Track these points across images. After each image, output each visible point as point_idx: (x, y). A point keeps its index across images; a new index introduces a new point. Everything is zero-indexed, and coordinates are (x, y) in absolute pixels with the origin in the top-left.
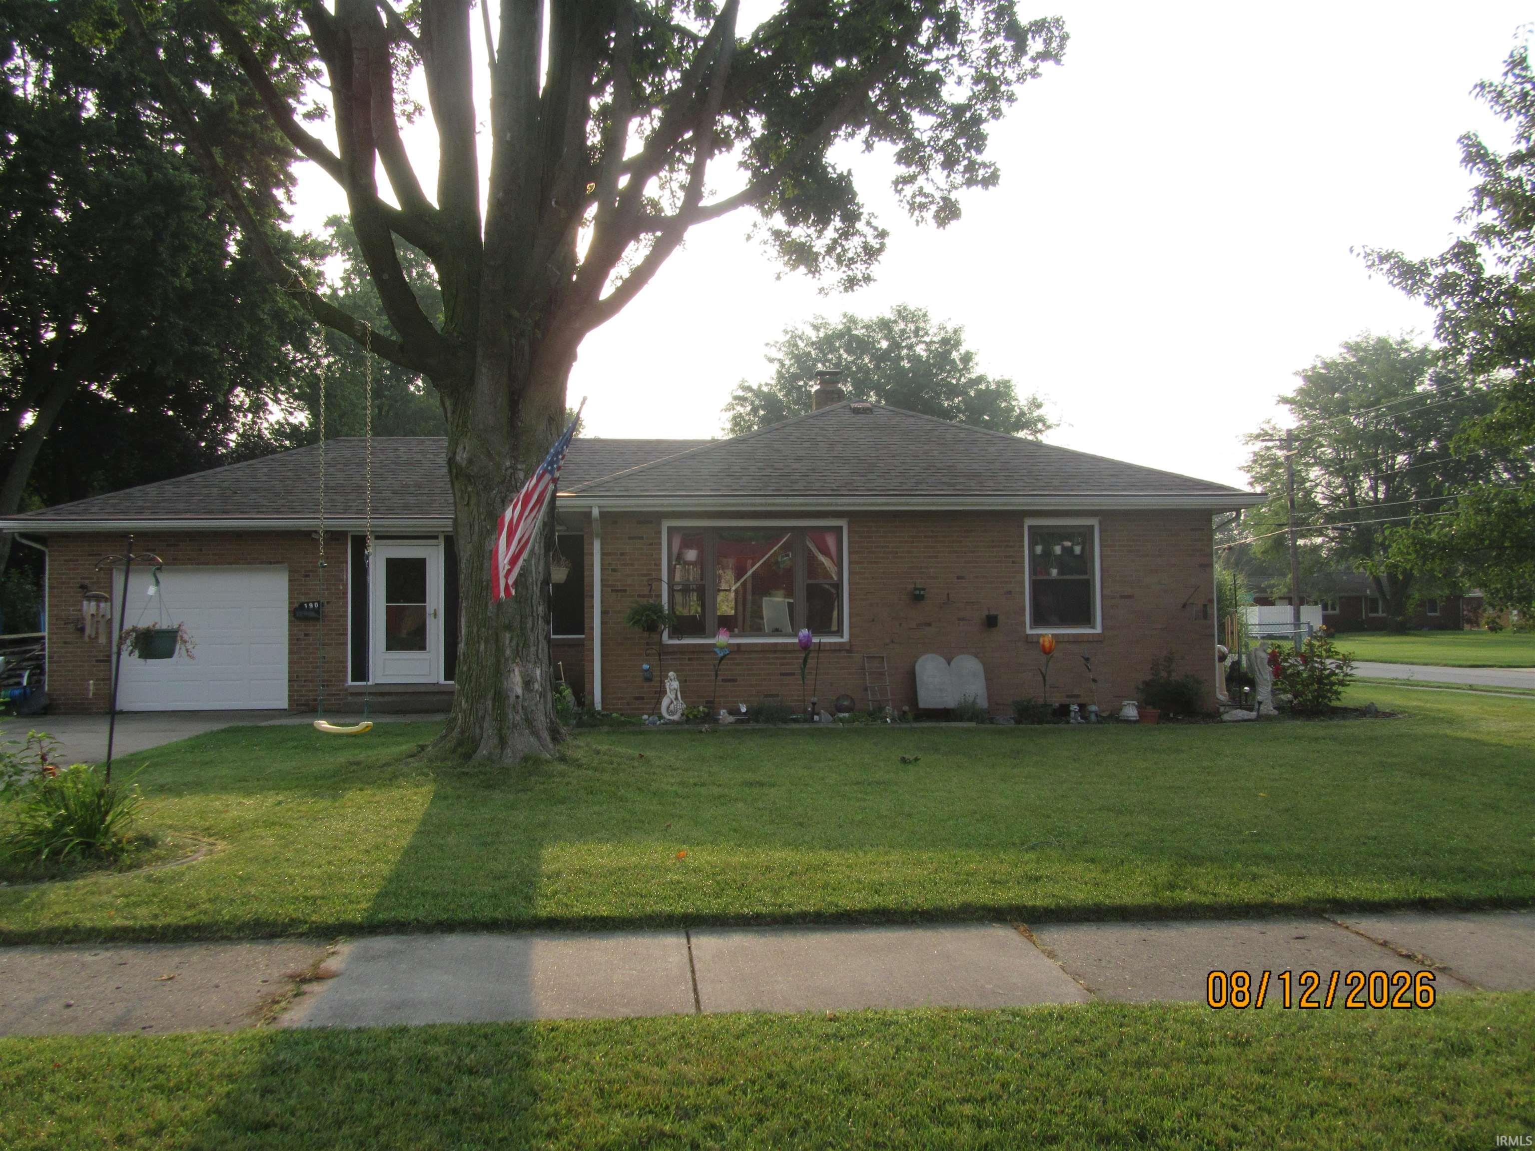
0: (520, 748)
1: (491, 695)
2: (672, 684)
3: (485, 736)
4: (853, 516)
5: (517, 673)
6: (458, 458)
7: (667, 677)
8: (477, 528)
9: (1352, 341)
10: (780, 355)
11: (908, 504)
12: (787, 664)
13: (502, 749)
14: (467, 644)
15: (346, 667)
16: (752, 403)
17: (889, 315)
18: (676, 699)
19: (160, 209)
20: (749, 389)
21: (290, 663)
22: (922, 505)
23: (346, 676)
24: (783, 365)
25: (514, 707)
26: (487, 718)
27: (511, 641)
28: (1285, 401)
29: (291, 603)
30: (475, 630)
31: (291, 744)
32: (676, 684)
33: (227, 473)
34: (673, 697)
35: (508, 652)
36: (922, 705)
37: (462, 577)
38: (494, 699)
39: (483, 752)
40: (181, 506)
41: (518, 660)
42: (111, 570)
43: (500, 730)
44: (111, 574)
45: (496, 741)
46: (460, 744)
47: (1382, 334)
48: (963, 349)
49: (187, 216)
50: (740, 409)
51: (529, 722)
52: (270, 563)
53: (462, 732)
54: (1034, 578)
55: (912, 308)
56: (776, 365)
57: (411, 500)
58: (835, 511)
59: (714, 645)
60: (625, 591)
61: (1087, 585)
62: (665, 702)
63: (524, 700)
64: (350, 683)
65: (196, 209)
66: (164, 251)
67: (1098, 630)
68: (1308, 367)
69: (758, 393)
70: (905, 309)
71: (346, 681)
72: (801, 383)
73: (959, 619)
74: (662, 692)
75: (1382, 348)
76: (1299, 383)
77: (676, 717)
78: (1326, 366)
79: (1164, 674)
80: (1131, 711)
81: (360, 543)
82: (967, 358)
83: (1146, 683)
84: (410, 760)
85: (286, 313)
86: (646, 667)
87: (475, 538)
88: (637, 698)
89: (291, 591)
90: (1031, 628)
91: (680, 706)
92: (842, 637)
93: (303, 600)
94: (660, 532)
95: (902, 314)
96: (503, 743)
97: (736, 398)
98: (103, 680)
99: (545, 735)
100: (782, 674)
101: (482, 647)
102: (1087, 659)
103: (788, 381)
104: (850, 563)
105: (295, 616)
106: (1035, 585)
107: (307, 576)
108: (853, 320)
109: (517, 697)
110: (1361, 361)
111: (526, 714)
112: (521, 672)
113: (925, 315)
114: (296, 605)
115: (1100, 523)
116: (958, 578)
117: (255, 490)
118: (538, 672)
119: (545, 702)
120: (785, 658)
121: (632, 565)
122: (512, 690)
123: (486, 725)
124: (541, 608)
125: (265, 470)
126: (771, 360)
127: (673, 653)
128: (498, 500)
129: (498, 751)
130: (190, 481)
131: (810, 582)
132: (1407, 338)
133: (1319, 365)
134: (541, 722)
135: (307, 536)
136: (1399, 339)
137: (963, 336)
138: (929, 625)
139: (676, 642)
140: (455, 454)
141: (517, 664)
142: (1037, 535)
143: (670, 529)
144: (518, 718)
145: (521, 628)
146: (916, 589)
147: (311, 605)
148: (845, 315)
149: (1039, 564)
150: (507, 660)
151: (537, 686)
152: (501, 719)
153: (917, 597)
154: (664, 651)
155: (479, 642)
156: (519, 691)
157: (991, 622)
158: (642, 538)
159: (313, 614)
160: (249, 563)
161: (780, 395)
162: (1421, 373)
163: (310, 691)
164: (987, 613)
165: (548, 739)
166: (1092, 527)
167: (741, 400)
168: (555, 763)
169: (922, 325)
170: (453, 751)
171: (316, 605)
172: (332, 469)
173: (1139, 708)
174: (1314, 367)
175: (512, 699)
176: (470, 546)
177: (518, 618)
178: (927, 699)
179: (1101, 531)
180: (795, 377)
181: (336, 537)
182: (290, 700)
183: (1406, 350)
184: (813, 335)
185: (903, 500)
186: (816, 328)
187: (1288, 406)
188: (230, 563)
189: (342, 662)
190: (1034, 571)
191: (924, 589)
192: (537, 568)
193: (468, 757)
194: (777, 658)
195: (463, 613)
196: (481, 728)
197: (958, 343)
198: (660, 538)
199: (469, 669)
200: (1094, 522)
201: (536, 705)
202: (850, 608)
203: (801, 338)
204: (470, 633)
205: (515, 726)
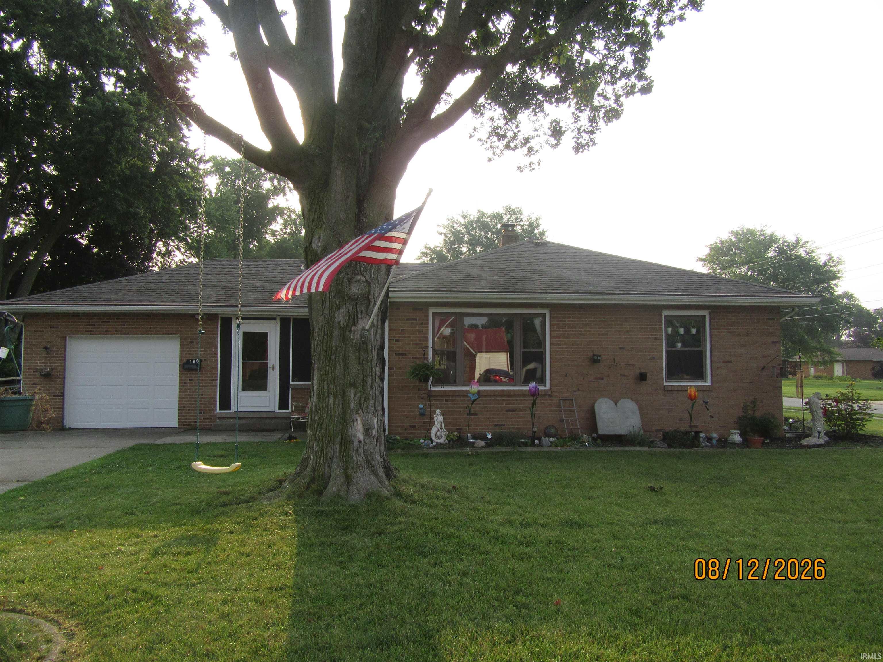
0: (363, 485)
1: (338, 440)
2: (439, 418)
3: (333, 474)
4: (554, 307)
5: (359, 421)
6: (314, 246)
7: (435, 412)
8: (328, 304)
9: (735, 229)
10: (444, 231)
11: (592, 299)
12: (509, 404)
13: (348, 486)
14: (319, 398)
15: (216, 401)
16: (431, 256)
17: (502, 211)
18: (441, 428)
19: (110, 124)
20: (430, 248)
21: (180, 398)
22: (602, 300)
23: (216, 407)
24: (446, 236)
25: (357, 450)
26: (335, 460)
27: (355, 396)
28: (700, 260)
29: (181, 360)
30: (325, 386)
31: (177, 464)
32: (441, 418)
33: (142, 278)
34: (439, 426)
35: (353, 405)
36: (601, 432)
37: (315, 343)
38: (341, 444)
39: (332, 488)
40: (112, 297)
41: (360, 411)
42: (65, 337)
43: (346, 469)
44: (65, 340)
45: (343, 479)
46: (312, 480)
47: (751, 227)
48: (541, 229)
49: (126, 129)
50: (424, 259)
51: (369, 462)
52: (168, 334)
53: (314, 470)
54: (668, 349)
55: (513, 207)
56: (443, 237)
57: (258, 295)
58: (542, 304)
59: (468, 391)
60: (404, 354)
61: (701, 355)
62: (434, 430)
63: (365, 444)
64: (218, 411)
65: (131, 126)
66: (112, 150)
67: (709, 383)
68: (713, 243)
69: (434, 251)
70: (510, 208)
71: (215, 410)
72: (456, 246)
73: (621, 375)
74: (431, 423)
75: (751, 233)
76: (707, 251)
77: (441, 441)
78: (722, 243)
79: (750, 412)
80: (737, 438)
81: (227, 322)
82: (542, 234)
83: (740, 418)
84: (271, 494)
85: (185, 194)
86: (421, 406)
87: (326, 311)
88: (411, 426)
89: (181, 352)
90: (666, 381)
91: (444, 432)
92: (545, 386)
93: (189, 358)
94: (427, 316)
95: (509, 210)
96: (348, 480)
97: (422, 253)
98: (58, 408)
99: (382, 473)
100: (507, 411)
101: (331, 400)
102: (706, 403)
103: (449, 245)
104: (551, 338)
105: (183, 368)
106: (668, 353)
107: (192, 342)
108: (483, 214)
109: (360, 442)
110: (739, 241)
111: (366, 456)
112: (362, 421)
113: (520, 211)
114: (185, 361)
115: (710, 314)
116: (621, 348)
117: (160, 288)
118: (375, 421)
119: (380, 446)
120: (508, 400)
121: (409, 337)
122: (355, 436)
123: (334, 466)
124: (377, 369)
125: (168, 276)
126: (440, 234)
127: (437, 396)
128: (346, 281)
129: (345, 487)
130: (118, 282)
131: (526, 350)
132: (764, 229)
133: (718, 242)
134: (378, 461)
135: (193, 316)
136: (760, 229)
137: (540, 222)
138: (602, 379)
139: (439, 388)
140: (311, 243)
141: (360, 415)
142: (670, 321)
143: (434, 314)
144: (360, 459)
145: (363, 386)
146: (594, 355)
147: (194, 361)
148: (479, 211)
149: (671, 340)
150: (351, 411)
151: (374, 432)
152: (346, 459)
153: (595, 360)
154: (430, 395)
155: (328, 396)
156: (361, 437)
157: (642, 377)
158: (416, 320)
159: (195, 367)
160: (155, 334)
161: (445, 251)
162: (770, 246)
163: (192, 416)
164: (638, 371)
165: (384, 476)
166: (704, 317)
167: (425, 254)
168: (394, 499)
169: (519, 216)
170: (307, 488)
171: (198, 361)
172: (209, 277)
173: (741, 435)
174: (716, 243)
175: (356, 444)
176: (321, 319)
177: (361, 377)
178: (603, 428)
179: (710, 319)
180: (452, 243)
181: (210, 318)
182: (179, 422)
183: (763, 235)
184: (462, 221)
185: (589, 296)
186: (464, 217)
187: (703, 263)
188: (142, 334)
189: (213, 398)
190: (668, 345)
191: (600, 356)
192: (375, 336)
193: (320, 493)
194: (504, 400)
195: (316, 372)
196: (330, 467)
197: (538, 226)
198: (428, 320)
199: (320, 418)
200: (705, 313)
201: (374, 448)
202: (551, 367)
203: (456, 223)
204: (321, 389)
205: (359, 466)
